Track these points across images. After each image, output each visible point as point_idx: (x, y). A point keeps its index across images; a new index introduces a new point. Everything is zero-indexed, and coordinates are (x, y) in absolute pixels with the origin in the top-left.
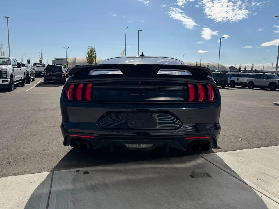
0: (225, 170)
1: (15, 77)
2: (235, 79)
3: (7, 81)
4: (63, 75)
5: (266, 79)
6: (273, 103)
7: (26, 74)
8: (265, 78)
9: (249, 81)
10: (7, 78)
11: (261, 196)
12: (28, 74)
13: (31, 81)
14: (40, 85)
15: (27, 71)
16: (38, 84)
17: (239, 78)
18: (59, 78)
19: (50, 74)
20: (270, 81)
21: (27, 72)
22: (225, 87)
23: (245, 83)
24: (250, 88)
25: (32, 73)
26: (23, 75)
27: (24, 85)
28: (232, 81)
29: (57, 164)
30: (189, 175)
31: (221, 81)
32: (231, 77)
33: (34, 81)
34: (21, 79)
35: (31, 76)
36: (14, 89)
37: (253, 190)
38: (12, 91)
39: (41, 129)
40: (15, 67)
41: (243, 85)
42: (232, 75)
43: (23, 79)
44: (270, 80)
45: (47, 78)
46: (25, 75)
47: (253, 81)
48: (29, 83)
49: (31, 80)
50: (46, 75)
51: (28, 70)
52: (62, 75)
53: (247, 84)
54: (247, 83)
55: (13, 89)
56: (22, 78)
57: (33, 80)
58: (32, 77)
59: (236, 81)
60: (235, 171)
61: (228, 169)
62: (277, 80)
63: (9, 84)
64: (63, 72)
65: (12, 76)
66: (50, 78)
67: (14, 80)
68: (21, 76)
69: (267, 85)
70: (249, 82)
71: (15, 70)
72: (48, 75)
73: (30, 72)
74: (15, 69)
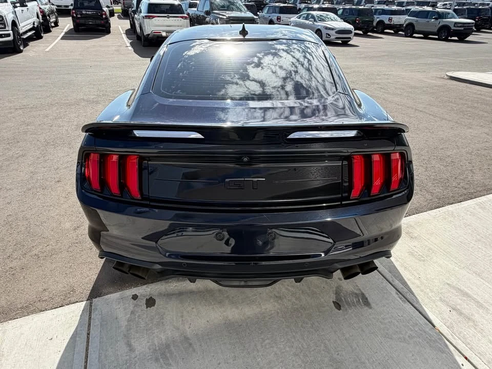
0: (391, 280)
1: (22, 25)
2: (385, 18)
3: (8, 35)
4: (104, 16)
5: (436, 19)
6: (447, 76)
7: (40, 17)
8: (434, 19)
9: (407, 23)
10: (7, 29)
11: (463, 365)
12: (44, 16)
13: (53, 27)
14: (68, 36)
15: (40, 8)
16: (66, 33)
17: (392, 16)
18: (98, 22)
19: (81, 14)
20: (441, 24)
21: (42, 12)
22: (369, 34)
23: (401, 25)
24: (406, 36)
25: (52, 12)
26: (36, 18)
27: (41, 37)
28: (381, 22)
29: (98, 272)
30: (332, 300)
31: (364, 22)
32: (380, 14)
33: (58, 26)
34: (34, 27)
35: (49, 17)
36: (24, 47)
37: (446, 346)
38: (21, 51)
39: (70, 160)
40: (16, 7)
41: (397, 30)
42: (381, 11)
43: (38, 26)
44: (442, 21)
45: (78, 21)
46: (38, 17)
47: (414, 23)
48: (50, 31)
49: (53, 25)
50: (75, 15)
51: (43, 7)
52: (102, 15)
53: (403, 29)
54: (404, 26)
55: (22, 48)
56: (34, 24)
57: (56, 24)
58: (53, 19)
59: (387, 22)
60: (409, 283)
61: (396, 278)
62: (452, 22)
63: (13, 40)
64: (103, 11)
65: (14, 24)
66: (82, 21)
67: (21, 32)
68: (31, 21)
69: (435, 30)
70: (407, 25)
71: (18, 11)
72: (79, 16)
73: (46, 10)
74: (16, 9)
